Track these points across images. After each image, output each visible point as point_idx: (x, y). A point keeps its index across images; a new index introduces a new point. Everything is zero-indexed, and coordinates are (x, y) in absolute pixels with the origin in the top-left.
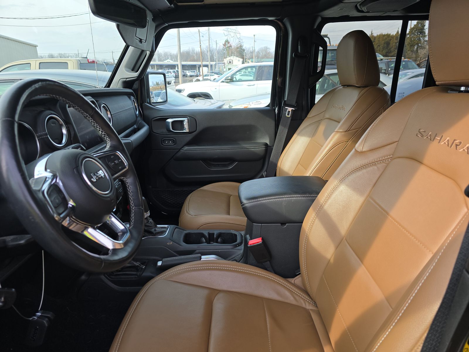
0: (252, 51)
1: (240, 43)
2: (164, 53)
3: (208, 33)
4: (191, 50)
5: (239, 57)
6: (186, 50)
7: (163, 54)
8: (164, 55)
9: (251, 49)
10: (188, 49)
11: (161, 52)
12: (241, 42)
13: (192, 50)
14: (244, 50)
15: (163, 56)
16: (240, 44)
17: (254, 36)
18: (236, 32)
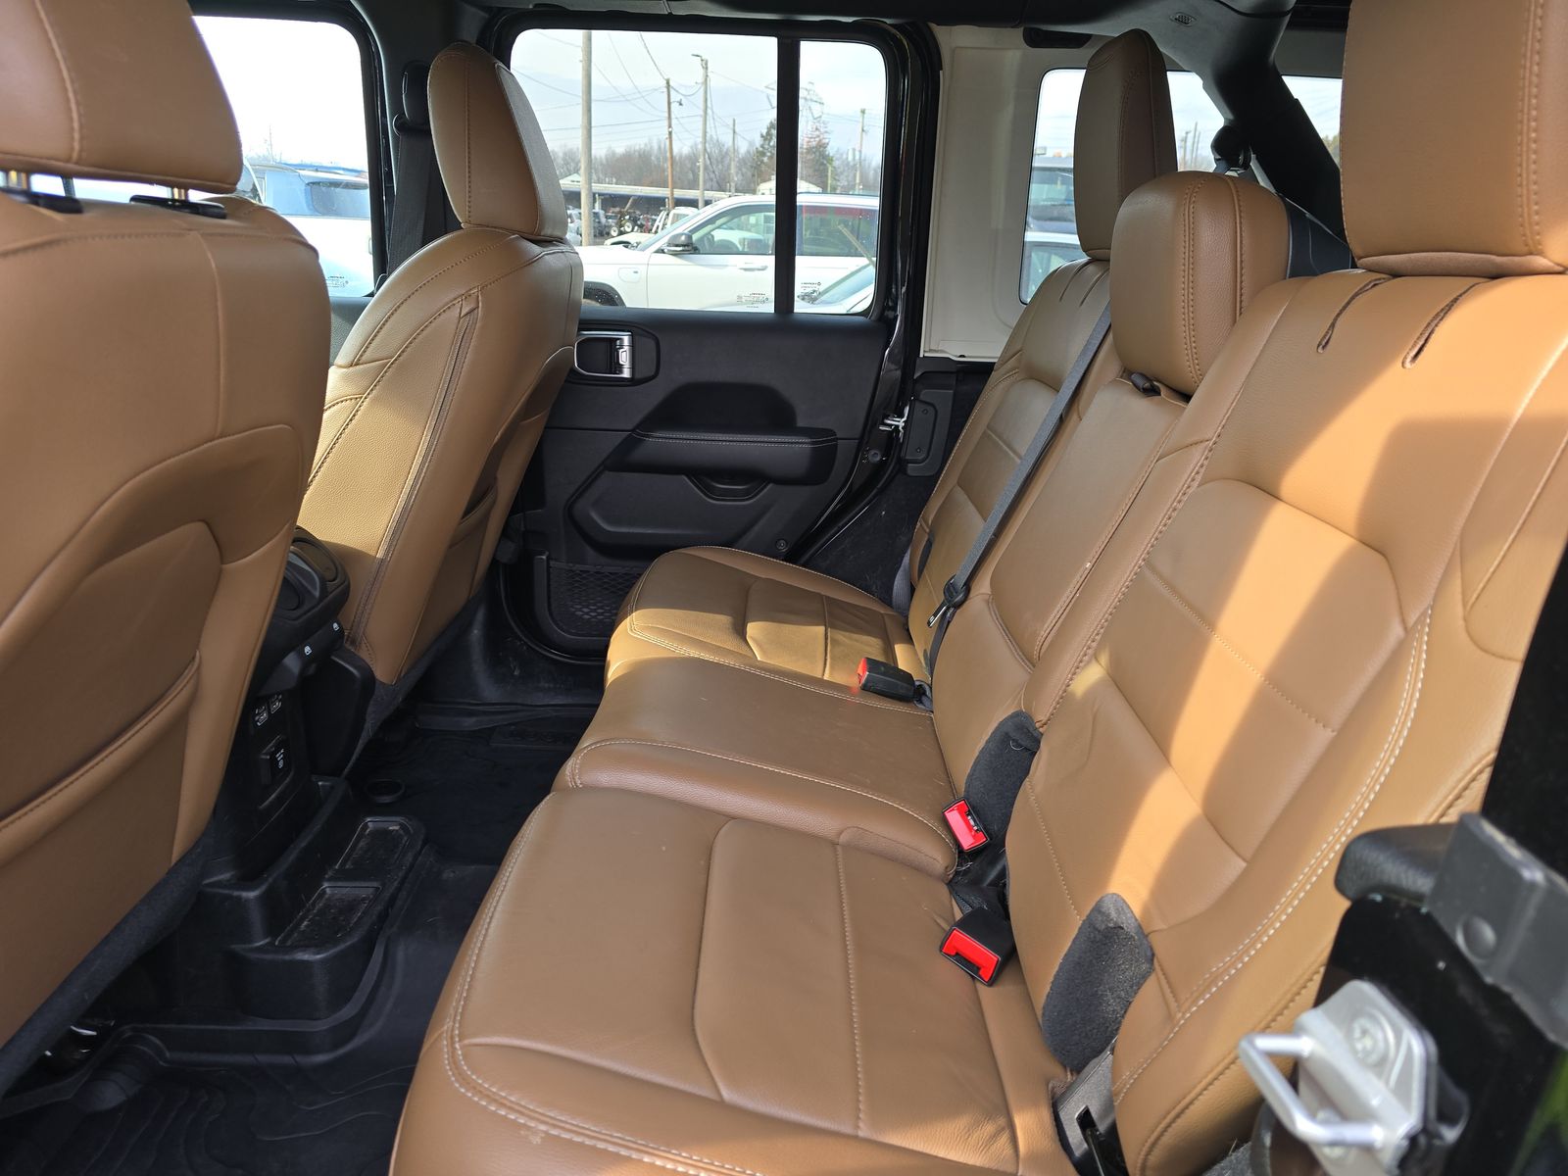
0: (851, 164)
1: (818, 133)
2: (565, 154)
3: (703, 88)
4: (656, 147)
5: (810, 182)
6: (637, 148)
7: (561, 155)
8: (564, 159)
9: (850, 158)
10: (646, 145)
11: (556, 149)
12: (822, 130)
13: (660, 148)
14: (830, 160)
15: (560, 161)
16: (817, 139)
17: (863, 112)
18: (808, 97)
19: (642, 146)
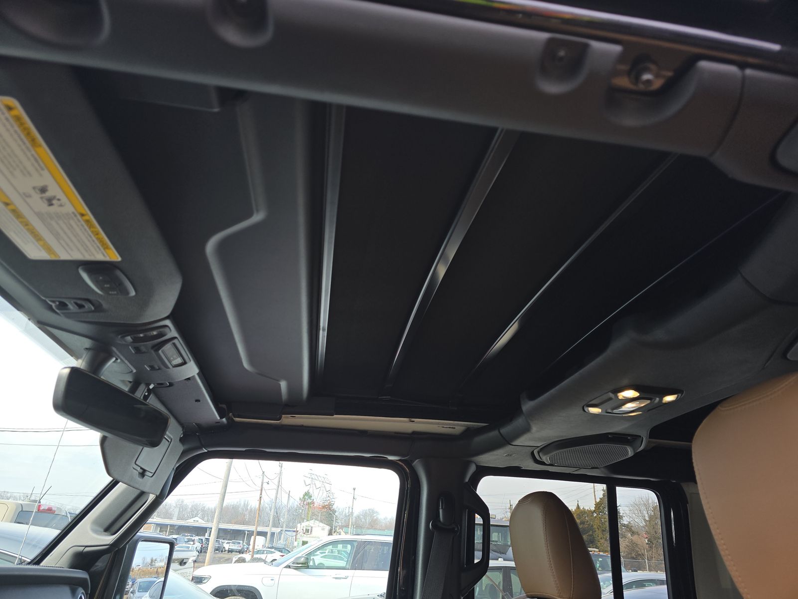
0: (347, 514)
1: (329, 498)
2: (193, 506)
3: (278, 478)
4: (242, 504)
5: (325, 523)
6: (232, 504)
7: (190, 506)
8: (191, 509)
9: (347, 511)
10: (237, 502)
11: (188, 504)
12: (331, 497)
13: (244, 504)
14: (334, 512)
15: (189, 510)
16: (329, 501)
17: (354, 489)
18: (324, 481)
19: (235, 503)
